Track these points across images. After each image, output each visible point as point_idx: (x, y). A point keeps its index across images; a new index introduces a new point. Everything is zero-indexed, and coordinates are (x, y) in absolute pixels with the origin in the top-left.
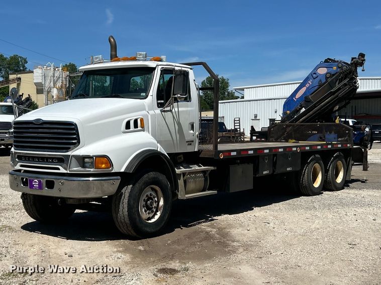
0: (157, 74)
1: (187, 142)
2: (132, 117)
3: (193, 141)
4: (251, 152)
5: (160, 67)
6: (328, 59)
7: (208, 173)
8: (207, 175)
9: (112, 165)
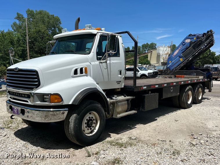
0: (97, 39)
1: (117, 82)
2: (79, 66)
3: (120, 82)
4: (157, 86)
5: (99, 34)
6: (191, 34)
7: (130, 101)
8: (129, 102)
9: (62, 100)
